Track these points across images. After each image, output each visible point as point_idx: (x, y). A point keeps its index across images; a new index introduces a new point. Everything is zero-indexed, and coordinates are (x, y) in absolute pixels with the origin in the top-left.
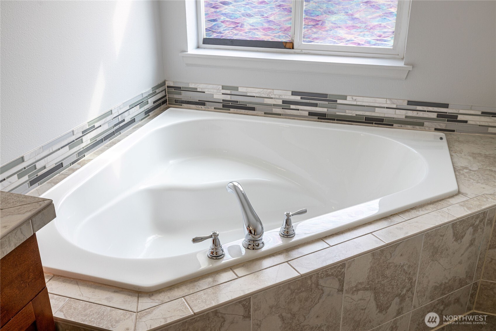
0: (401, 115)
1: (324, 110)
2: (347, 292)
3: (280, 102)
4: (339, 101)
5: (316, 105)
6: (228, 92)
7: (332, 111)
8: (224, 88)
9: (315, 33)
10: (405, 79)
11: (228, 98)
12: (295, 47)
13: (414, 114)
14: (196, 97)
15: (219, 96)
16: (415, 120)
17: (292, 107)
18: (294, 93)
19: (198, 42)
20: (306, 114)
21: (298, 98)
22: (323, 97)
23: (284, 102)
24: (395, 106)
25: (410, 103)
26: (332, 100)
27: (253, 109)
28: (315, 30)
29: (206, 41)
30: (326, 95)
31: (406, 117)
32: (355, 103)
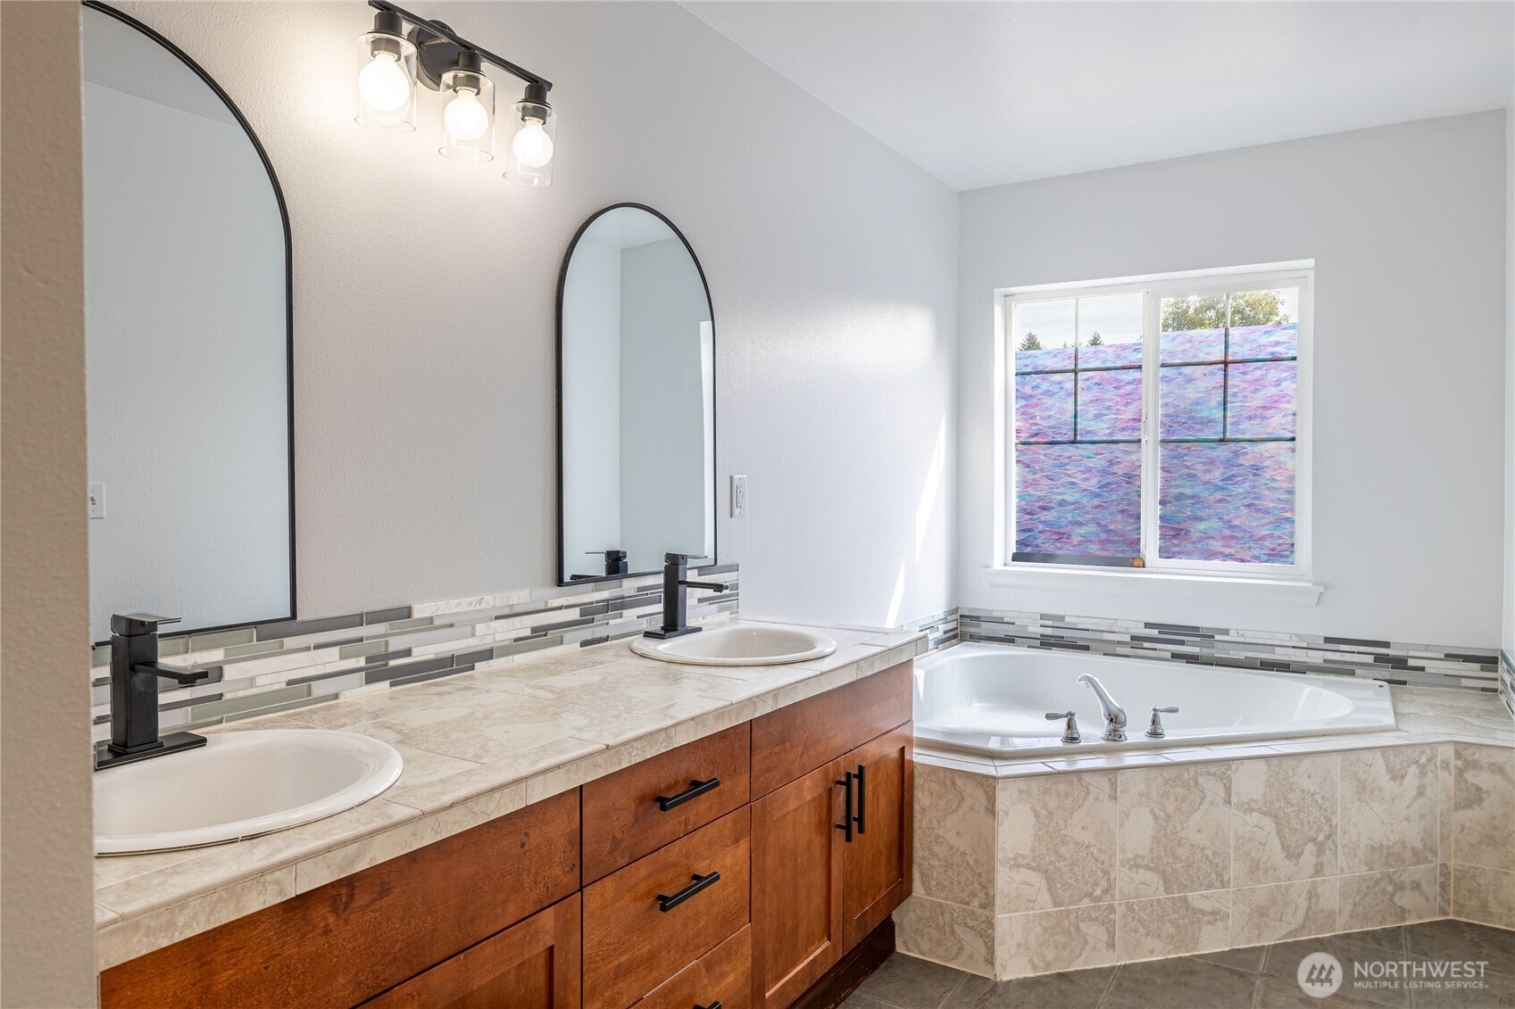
0: (1316, 658)
1: (1195, 650)
2: (1235, 807)
3: (1127, 638)
4: (1218, 637)
5: (1182, 643)
6: (1050, 623)
7: (1206, 652)
8: (1043, 617)
9: (1176, 546)
10: (1317, 604)
11: (1049, 631)
12: (1147, 564)
13: (1337, 657)
14: (1001, 630)
15: (1035, 630)
16: (1340, 666)
17: (1146, 645)
18: (1148, 625)
19: (1005, 558)
20: (1169, 655)
21: (1154, 633)
22: (1193, 631)
23: (1133, 638)
24: (1305, 645)
25: (1327, 640)
26: (1206, 636)
27: (1087, 648)
28: (1175, 542)
29: (1016, 557)
30: (1197, 628)
31: (1325, 661)
32: (1242, 640)
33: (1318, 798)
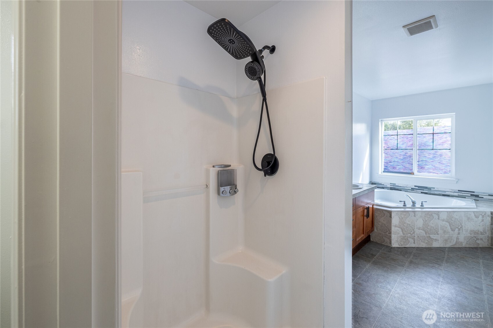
0: (456, 194)
1: (427, 192)
2: (441, 220)
3: (411, 189)
4: (432, 189)
5: (424, 190)
6: (392, 185)
7: (429, 192)
8: (391, 184)
9: (422, 170)
10: (456, 183)
11: (392, 187)
12: (414, 174)
13: (461, 194)
14: (381, 186)
15: (389, 186)
16: (462, 196)
17: (415, 190)
18: (415, 186)
19: (381, 172)
20: (420, 192)
21: (417, 188)
22: (426, 188)
23: (412, 189)
24: (453, 191)
25: (459, 191)
26: (430, 189)
27: (401, 190)
28: (421, 169)
29: (384, 172)
30: (427, 187)
31: (458, 195)
32: (438, 190)
33: (459, 220)
